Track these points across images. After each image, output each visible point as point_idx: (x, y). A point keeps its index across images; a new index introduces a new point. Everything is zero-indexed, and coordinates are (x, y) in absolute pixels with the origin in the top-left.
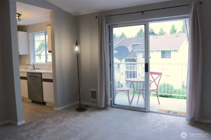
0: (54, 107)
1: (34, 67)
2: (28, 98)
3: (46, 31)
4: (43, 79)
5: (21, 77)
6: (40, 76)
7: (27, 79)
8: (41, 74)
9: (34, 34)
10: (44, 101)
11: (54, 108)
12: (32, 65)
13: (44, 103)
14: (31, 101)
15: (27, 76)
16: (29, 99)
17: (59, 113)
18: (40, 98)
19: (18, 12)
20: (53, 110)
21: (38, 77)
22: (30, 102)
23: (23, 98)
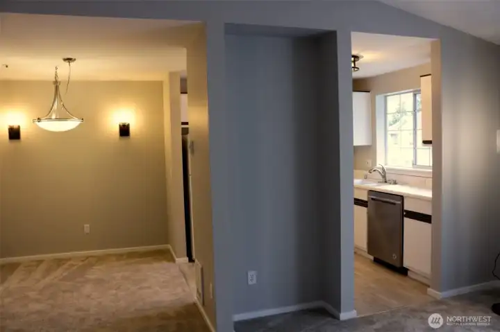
0: (429, 286)
1: (384, 177)
2: (366, 250)
3: (418, 89)
4: (406, 211)
5: (355, 199)
6: (399, 202)
7: (366, 206)
8: (401, 197)
9: (386, 97)
10: (404, 266)
11: (429, 289)
12: (381, 171)
13: (403, 271)
14: (372, 258)
15: (368, 198)
16: (370, 252)
17: (444, 307)
18: (395, 256)
19: (354, 52)
20: (425, 293)
21: (394, 204)
22: (371, 260)
23: (356, 248)
